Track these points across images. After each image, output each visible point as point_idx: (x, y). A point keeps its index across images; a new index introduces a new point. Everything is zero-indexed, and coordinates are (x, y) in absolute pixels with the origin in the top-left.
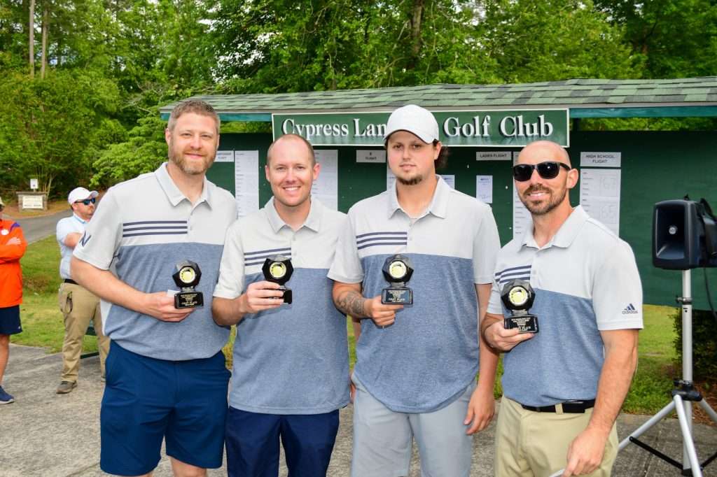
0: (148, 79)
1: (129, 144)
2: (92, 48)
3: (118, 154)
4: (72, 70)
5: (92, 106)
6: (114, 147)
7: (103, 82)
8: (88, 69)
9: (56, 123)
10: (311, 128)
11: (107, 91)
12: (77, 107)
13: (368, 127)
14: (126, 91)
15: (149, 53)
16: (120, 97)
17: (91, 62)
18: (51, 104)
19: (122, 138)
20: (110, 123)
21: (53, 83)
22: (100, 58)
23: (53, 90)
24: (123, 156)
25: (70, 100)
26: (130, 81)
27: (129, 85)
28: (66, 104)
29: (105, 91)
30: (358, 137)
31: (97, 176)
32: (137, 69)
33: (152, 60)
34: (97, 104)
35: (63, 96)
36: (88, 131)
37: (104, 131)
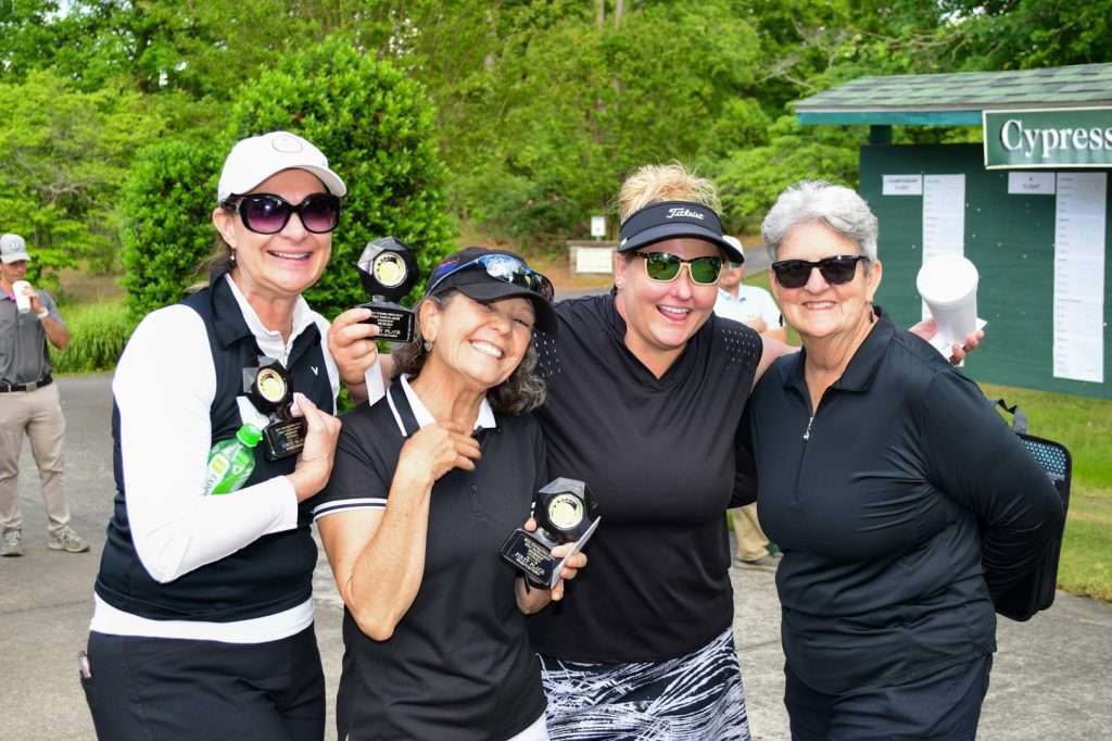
0: (818, 15)
1: (769, 150)
3: (749, 171)
4: (673, 6)
5: (706, 74)
6: (742, 154)
7: (728, 26)
9: (640, 112)
10: (1051, 135)
11: (737, 44)
12: (678, 81)
14: (774, 41)
16: (762, 53)
18: (630, 77)
19: (762, 136)
20: (741, 106)
21: (635, 37)
23: (635, 50)
24: (758, 173)
25: (666, 66)
26: (782, 20)
28: (659, 76)
29: (732, 43)
34: (717, 69)
35: (653, 60)
36: (697, 124)
37: (729, 123)
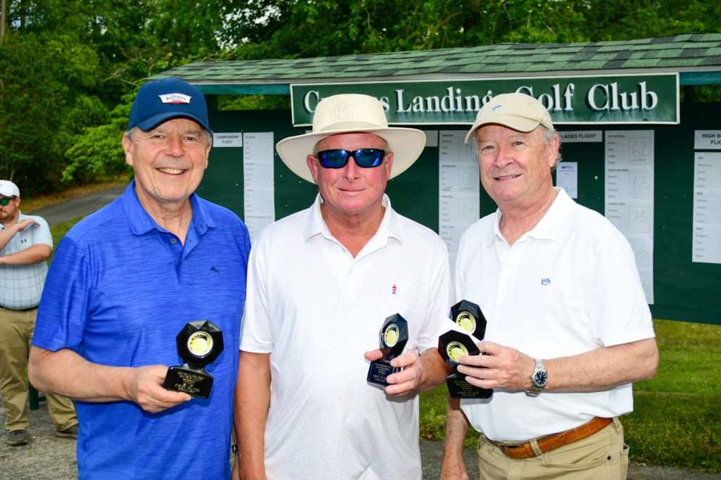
0: (136, 44)
1: (110, 127)
2: (64, 6)
3: (96, 140)
4: (39, 34)
5: (64, 79)
6: (92, 130)
7: (78, 49)
8: (59, 33)
9: (19, 100)
11: (83, 59)
12: (46, 81)
13: (415, 101)
14: (107, 60)
15: (137, 11)
16: (100, 67)
17: (62, 23)
18: (11, 76)
19: (103, 120)
20: (87, 100)
21: (14, 50)
22: (74, 19)
23: (15, 59)
24: (104, 142)
25: (36, 71)
26: (112, 47)
27: (110, 51)
28: (32, 76)
29: (80, 60)
30: (401, 113)
31: (70, 168)
32: (121, 32)
33: (140, 21)
34: (71, 76)
35: (28, 66)
36: (59, 111)
37: (80, 111)
